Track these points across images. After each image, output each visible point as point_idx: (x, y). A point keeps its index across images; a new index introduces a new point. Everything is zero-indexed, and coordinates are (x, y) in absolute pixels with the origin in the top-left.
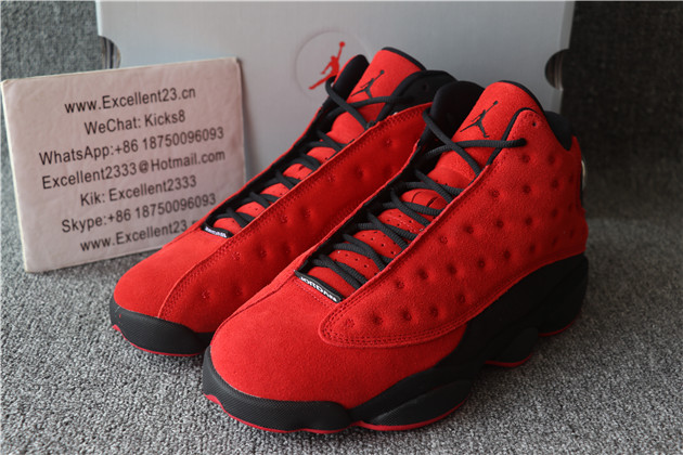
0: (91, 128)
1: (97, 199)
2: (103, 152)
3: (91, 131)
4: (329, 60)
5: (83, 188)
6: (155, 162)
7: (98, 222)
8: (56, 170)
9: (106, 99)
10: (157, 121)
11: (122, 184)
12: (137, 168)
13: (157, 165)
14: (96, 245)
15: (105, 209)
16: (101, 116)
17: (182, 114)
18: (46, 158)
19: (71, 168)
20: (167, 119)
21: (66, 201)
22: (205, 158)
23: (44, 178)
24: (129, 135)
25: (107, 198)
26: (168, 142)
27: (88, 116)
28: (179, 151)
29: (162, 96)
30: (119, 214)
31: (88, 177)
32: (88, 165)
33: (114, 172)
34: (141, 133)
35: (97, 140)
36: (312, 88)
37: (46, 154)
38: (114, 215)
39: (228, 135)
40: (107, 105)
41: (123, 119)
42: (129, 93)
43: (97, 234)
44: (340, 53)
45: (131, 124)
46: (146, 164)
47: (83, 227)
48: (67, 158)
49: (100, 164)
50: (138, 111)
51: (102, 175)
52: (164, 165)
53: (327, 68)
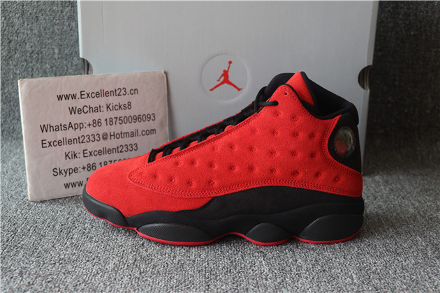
0: (73, 111)
1: (75, 155)
2: (80, 126)
3: (73, 113)
4: (223, 72)
5: (66, 148)
6: (112, 134)
7: (76, 170)
8: (50, 136)
9: (82, 93)
10: (114, 108)
11: (91, 146)
12: (101, 137)
13: (114, 136)
14: (74, 185)
15: (80, 162)
16: (79, 103)
17: (129, 104)
18: (44, 128)
19: (60, 135)
20: (120, 107)
21: (56, 156)
22: (144, 133)
23: (42, 141)
24: (96, 116)
25: (82, 155)
26: (121, 122)
27: (71, 103)
28: (127, 128)
29: (118, 92)
30: (89, 166)
31: (70, 142)
32: (70, 134)
33: (86, 139)
34: (104, 115)
35: (76, 119)
36: (211, 90)
37: (44, 126)
38: (86, 166)
39: (158, 118)
40: (83, 96)
41: (93, 106)
42: (97, 90)
43: (74, 178)
44: (229, 68)
45: (97, 109)
46: (107, 135)
47: (66, 173)
48: (58, 129)
49: (78, 133)
50: (102, 101)
51: (79, 140)
52: (118, 136)
53: (221, 77)
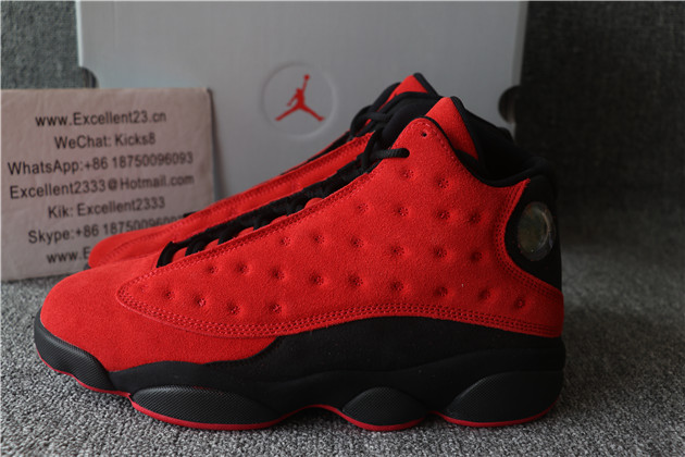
0: (61, 143)
2: (72, 167)
3: (61, 146)
4: (293, 93)
5: (50, 201)
6: (124, 181)
7: (65, 235)
8: (23, 181)
9: (77, 116)
10: (127, 141)
11: (90, 199)
12: (106, 185)
13: (127, 184)
14: (62, 258)
15: (72, 222)
16: (72, 132)
17: (152, 136)
18: (14, 168)
19: (40, 180)
20: (137, 140)
21: (34, 212)
22: (174, 181)
23: (11, 188)
24: (100, 152)
25: (75, 212)
26: (138, 163)
27: (58, 130)
28: (148, 172)
29: (133, 117)
30: (87, 229)
31: (56, 191)
32: (57, 178)
33: (83, 187)
34: (111, 152)
35: (66, 155)
36: (279, 118)
37: (14, 164)
39: (197, 160)
40: (77, 121)
41: (94, 137)
42: (100, 112)
43: (64, 247)
44: (305, 85)
45: (101, 142)
46: (115, 182)
47: (50, 239)
48: (36, 169)
49: (69, 178)
50: (109, 130)
51: (72, 189)
52: (133, 185)
53: (292, 100)
